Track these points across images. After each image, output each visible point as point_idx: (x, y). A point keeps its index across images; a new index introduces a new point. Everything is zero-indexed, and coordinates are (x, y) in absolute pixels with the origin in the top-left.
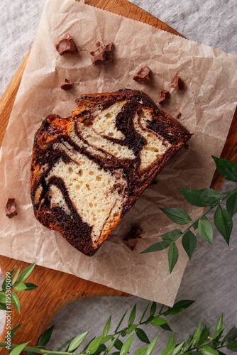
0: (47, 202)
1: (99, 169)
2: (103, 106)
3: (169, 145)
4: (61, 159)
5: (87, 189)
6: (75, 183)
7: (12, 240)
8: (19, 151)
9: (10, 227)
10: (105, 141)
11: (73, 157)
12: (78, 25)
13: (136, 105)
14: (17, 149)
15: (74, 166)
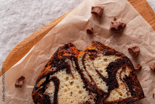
0: (43, 90)
1: (83, 87)
2: (106, 53)
3: (130, 96)
4: (65, 70)
5: (70, 94)
6: (65, 87)
7: (10, 101)
8: (42, 54)
9: (13, 93)
10: (96, 73)
11: (73, 72)
12: (113, 5)
13: (124, 63)
14: (42, 51)
15: (70, 78)
